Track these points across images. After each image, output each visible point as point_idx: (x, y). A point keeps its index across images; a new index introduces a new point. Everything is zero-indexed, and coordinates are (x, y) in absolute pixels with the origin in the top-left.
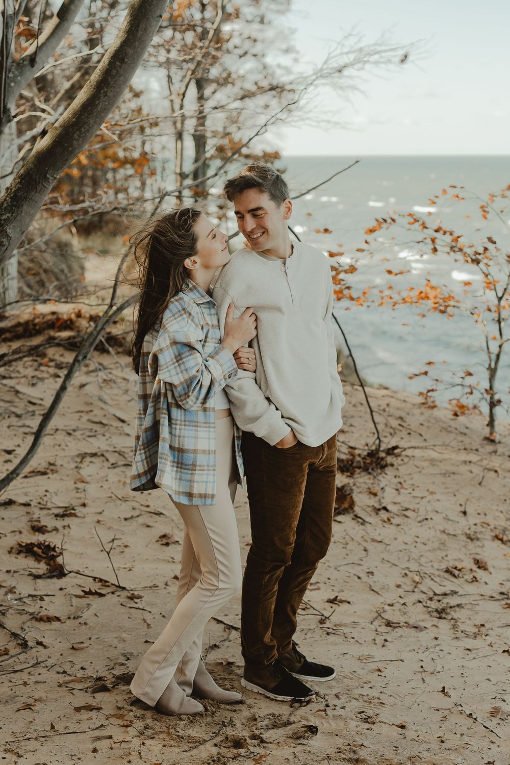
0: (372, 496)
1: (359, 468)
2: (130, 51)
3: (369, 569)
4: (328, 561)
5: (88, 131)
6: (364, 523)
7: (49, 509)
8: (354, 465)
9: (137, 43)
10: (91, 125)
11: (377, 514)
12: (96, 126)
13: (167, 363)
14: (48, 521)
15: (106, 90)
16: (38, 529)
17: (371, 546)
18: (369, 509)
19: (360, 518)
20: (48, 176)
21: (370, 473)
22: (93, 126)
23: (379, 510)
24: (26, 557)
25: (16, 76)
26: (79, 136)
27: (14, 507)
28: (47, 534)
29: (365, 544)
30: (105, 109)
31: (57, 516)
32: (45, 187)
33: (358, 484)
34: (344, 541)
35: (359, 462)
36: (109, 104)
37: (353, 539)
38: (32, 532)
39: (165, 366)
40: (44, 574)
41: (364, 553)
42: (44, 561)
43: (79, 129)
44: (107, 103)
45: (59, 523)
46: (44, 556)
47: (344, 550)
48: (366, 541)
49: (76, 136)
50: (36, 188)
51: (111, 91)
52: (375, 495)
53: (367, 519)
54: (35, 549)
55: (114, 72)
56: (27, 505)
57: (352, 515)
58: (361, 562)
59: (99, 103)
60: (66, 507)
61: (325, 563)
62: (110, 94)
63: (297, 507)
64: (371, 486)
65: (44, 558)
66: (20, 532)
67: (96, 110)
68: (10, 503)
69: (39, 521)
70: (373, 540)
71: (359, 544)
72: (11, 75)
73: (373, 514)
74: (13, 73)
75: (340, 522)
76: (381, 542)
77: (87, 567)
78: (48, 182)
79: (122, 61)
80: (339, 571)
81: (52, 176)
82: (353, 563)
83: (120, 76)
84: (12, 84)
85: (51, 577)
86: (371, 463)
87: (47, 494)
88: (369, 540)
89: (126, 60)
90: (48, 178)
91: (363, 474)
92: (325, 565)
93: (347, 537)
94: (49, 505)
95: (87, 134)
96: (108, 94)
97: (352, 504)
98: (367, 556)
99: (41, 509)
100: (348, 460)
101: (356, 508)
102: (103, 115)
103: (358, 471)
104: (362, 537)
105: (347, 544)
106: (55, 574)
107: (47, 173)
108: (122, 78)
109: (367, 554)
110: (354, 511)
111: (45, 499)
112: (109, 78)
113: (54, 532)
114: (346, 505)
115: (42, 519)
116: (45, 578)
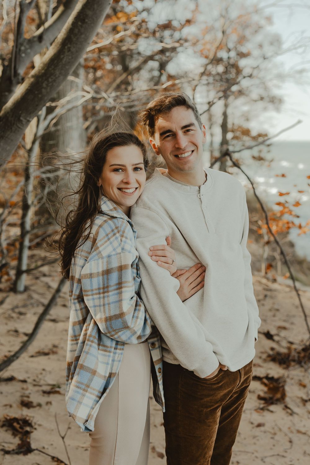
0: (302, 388)
1: (294, 361)
2: (90, 13)
3: (291, 461)
4: (257, 451)
5: (55, 81)
6: (292, 414)
7: (40, 386)
8: (291, 358)
9: (95, 6)
10: (57, 76)
11: (304, 405)
12: (62, 77)
13: (92, 290)
14: (35, 398)
15: (69, 46)
16: (27, 404)
17: (295, 438)
18: (298, 401)
19: (289, 408)
20: (21, 118)
21: (302, 366)
22: (59, 77)
23: (306, 401)
24: (6, 431)
25: (26, 49)
26: (47, 85)
27: (14, 383)
28: (32, 410)
29: (291, 435)
30: (69, 62)
31: (44, 392)
32: (19, 128)
33: (291, 376)
34: (272, 431)
35: (294, 356)
36: (72, 58)
37: (280, 430)
38: (20, 406)
39: (90, 293)
40: (13, 450)
41: (289, 444)
42: (19, 436)
43: (47, 80)
44: (70, 57)
45: (43, 400)
46: (20, 430)
47: (272, 440)
48: (292, 432)
49: (44, 85)
50: (11, 128)
51: (74, 47)
52: (304, 386)
53: (296, 410)
54: (15, 424)
55: (76, 31)
56: (24, 381)
57: (283, 406)
58: (285, 454)
59: (63, 57)
60: (54, 385)
61: (253, 453)
62: (73, 50)
63: (211, 438)
64: (301, 378)
65: (21, 433)
66: (11, 406)
67: (61, 63)
68: (11, 379)
69: (28, 397)
70: (299, 432)
71: (286, 435)
72: (23, 48)
73: (301, 404)
74: (25, 47)
75: (272, 412)
76: (305, 434)
77: (52, 445)
78: (22, 123)
79: (83, 21)
80: (264, 462)
81: (25, 119)
82: (278, 455)
83: (81, 34)
84: (23, 55)
85: (18, 453)
86: (304, 357)
87: (44, 372)
88: (295, 431)
89: (86, 20)
90: (21, 121)
91: (297, 366)
92: (253, 456)
93: (276, 428)
94: (42, 382)
95: (54, 84)
96: (71, 49)
97: (284, 396)
98: (291, 448)
99: (35, 385)
100: (285, 354)
101: (287, 400)
102: (67, 67)
103: (293, 364)
104: (289, 428)
105: (275, 434)
106: (23, 450)
107: (20, 116)
108: (83, 36)
109: (292, 446)
110: (284, 403)
111: (40, 376)
112: (72, 36)
113: (38, 408)
114: (279, 396)
115: (31, 396)
116: (13, 454)
